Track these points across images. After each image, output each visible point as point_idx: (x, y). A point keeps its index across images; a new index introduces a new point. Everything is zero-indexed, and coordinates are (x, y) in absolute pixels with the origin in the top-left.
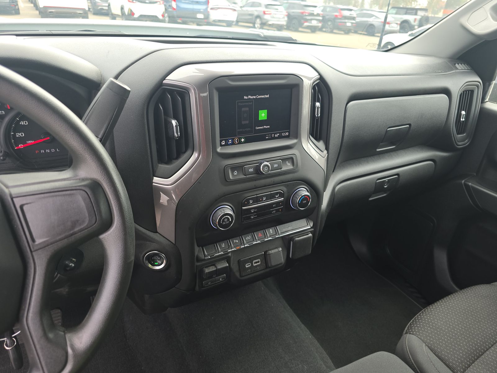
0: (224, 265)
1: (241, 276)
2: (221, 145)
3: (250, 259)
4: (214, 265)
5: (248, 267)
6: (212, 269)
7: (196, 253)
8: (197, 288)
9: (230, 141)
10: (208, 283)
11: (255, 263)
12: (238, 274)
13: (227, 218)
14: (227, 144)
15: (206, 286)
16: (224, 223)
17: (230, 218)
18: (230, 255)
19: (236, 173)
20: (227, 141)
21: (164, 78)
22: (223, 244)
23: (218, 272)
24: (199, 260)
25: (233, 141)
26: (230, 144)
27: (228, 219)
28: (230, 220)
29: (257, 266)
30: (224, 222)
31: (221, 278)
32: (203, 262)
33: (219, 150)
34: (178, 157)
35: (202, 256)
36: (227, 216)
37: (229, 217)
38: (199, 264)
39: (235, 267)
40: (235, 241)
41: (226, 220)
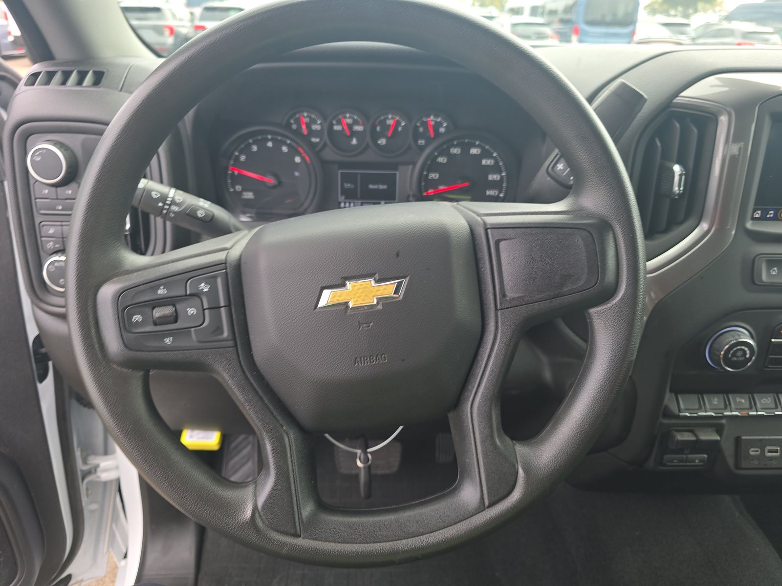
0: (711, 436)
1: (737, 467)
2: (753, 219)
3: (761, 440)
4: (692, 431)
5: (754, 456)
6: (688, 437)
7: (666, 402)
8: (651, 464)
9: (771, 214)
10: (673, 461)
11: (770, 451)
12: (731, 461)
13: (743, 350)
14: (763, 218)
15: (668, 464)
16: (735, 359)
17: (748, 352)
18: (724, 421)
19: (775, 271)
20: (765, 212)
21: (677, 94)
22: (716, 399)
23: (697, 446)
24: (668, 414)
25: (775, 214)
26: (770, 219)
27: (745, 352)
28: (748, 356)
29: (771, 458)
30: (735, 356)
31: (698, 459)
32: (673, 421)
33: (749, 225)
34: (666, 230)
35: (675, 410)
36: (743, 347)
37: (746, 349)
38: (666, 421)
39: (728, 449)
40: (738, 400)
41: (739, 354)
